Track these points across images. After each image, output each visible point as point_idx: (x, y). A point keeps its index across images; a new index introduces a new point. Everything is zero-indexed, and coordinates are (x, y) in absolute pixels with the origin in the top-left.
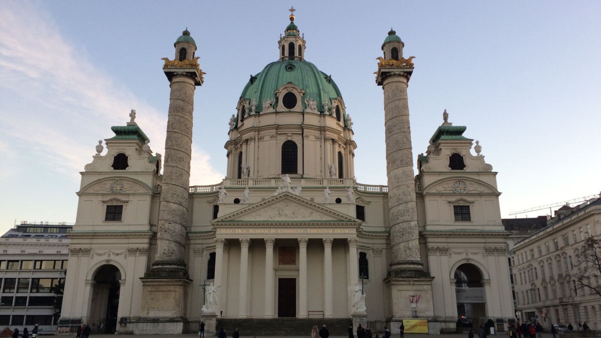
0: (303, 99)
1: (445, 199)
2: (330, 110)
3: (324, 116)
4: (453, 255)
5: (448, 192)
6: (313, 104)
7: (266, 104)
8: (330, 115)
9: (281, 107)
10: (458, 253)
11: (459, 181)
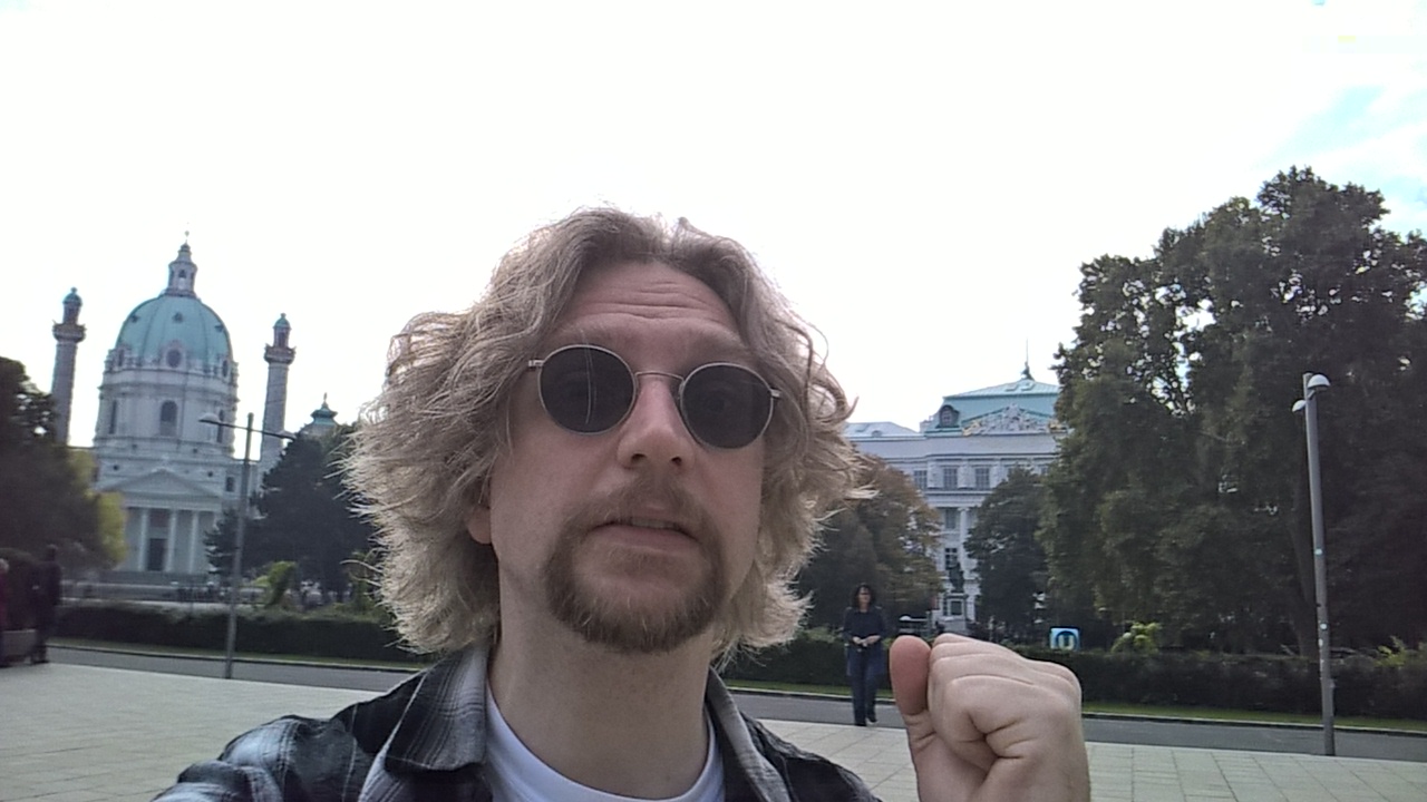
0: (188, 357)
2: (216, 368)
3: (209, 377)
6: (198, 364)
7: (149, 358)
8: (215, 377)
9: (165, 366)
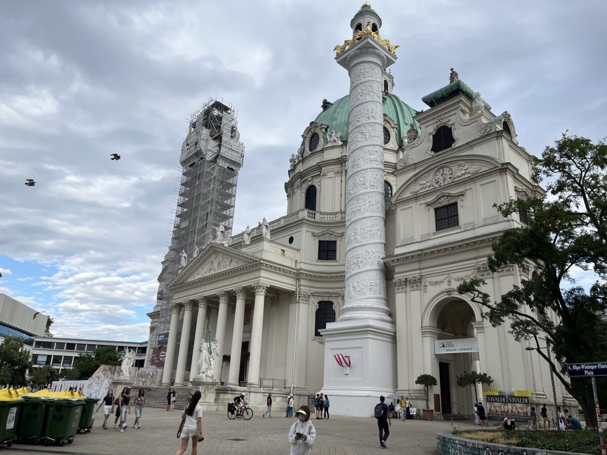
0: (325, 134)
1: (423, 202)
4: (429, 287)
5: (427, 189)
9: (307, 152)
10: (437, 283)
11: (443, 168)
